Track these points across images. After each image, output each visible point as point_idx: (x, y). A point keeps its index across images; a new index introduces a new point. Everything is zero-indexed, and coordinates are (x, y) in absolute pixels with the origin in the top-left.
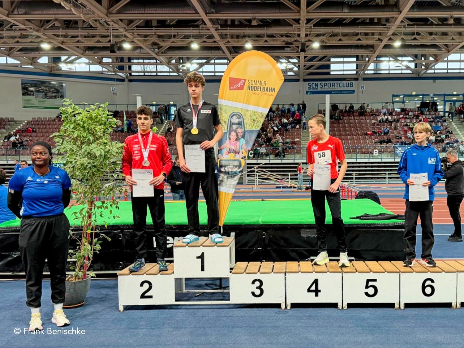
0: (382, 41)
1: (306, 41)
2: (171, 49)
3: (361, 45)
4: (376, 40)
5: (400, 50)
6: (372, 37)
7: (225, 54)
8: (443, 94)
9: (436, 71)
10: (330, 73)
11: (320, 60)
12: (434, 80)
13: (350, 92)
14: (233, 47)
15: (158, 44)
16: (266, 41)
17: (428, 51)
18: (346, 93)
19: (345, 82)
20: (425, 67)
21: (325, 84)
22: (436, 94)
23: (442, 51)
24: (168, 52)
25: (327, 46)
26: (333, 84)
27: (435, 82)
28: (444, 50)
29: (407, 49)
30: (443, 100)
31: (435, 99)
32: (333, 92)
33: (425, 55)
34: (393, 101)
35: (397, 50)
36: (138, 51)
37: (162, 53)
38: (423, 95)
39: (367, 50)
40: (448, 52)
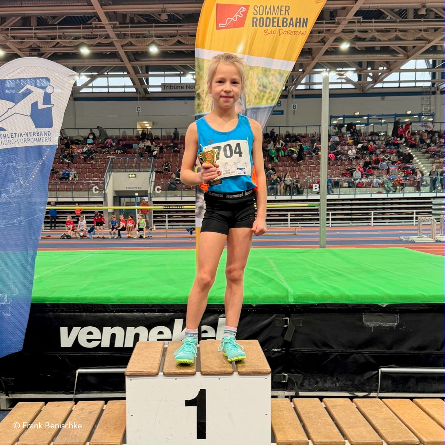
4: (319, 42)
5: (344, 56)
6: (317, 34)
7: (122, 62)
8: (394, 113)
9: (386, 85)
13: (278, 113)
14: (134, 53)
16: (178, 41)
17: (380, 57)
20: (373, 79)
22: (384, 114)
23: (397, 56)
27: (383, 99)
28: (401, 55)
29: (353, 56)
31: (383, 120)
34: (330, 124)
35: (340, 56)
38: (368, 116)
39: (302, 57)
40: (407, 57)
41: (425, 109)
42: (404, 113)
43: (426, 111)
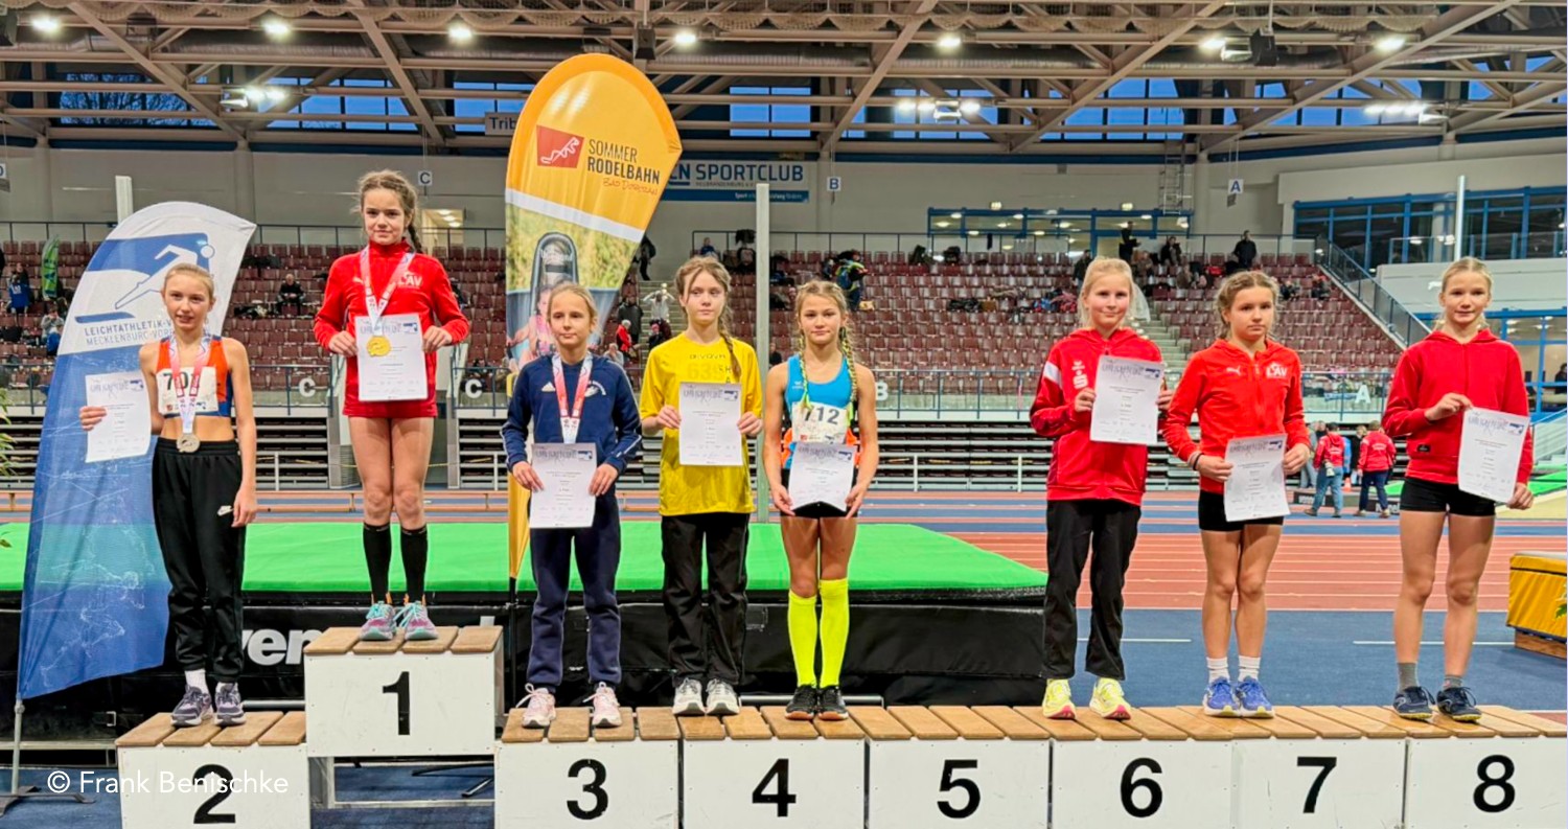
0: (899, 32)
1: (654, 25)
2: (195, 36)
3: (826, 43)
4: (881, 29)
5: (955, 63)
6: (866, 16)
7: (378, 59)
8: (1089, 207)
9: (1068, 135)
10: (728, 132)
11: (696, 90)
12: (1062, 166)
13: (794, 196)
14: (407, 37)
15: (153, 21)
16: (521, 20)
17: (1045, 67)
18: (780, 200)
19: (775, 164)
20: (1034, 122)
21: (713, 170)
22: (1066, 208)
23: (1089, 67)
24: (185, 49)
25: (719, 42)
26: (739, 170)
27: (1063, 171)
28: (1097, 65)
29: (976, 62)
30: (1089, 228)
31: (1064, 225)
32: (738, 196)
33: (1036, 81)
34: (929, 229)
35: (945, 63)
36: (82, 43)
37: (165, 50)
38: (1025, 212)
39: (849, 62)
40: (1110, 71)
41: (1169, 198)
42: (1116, 208)
43: (1171, 203)
